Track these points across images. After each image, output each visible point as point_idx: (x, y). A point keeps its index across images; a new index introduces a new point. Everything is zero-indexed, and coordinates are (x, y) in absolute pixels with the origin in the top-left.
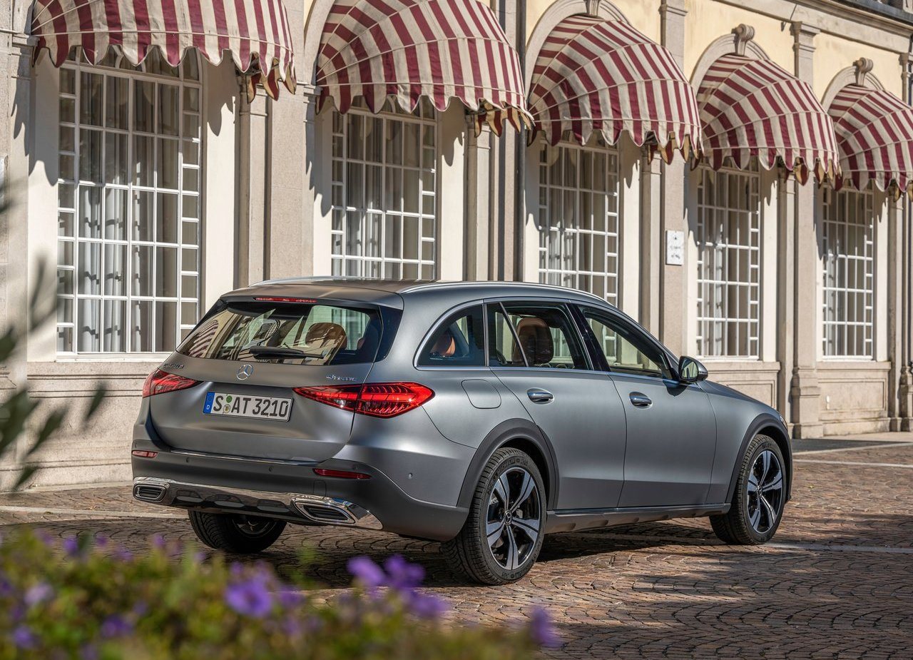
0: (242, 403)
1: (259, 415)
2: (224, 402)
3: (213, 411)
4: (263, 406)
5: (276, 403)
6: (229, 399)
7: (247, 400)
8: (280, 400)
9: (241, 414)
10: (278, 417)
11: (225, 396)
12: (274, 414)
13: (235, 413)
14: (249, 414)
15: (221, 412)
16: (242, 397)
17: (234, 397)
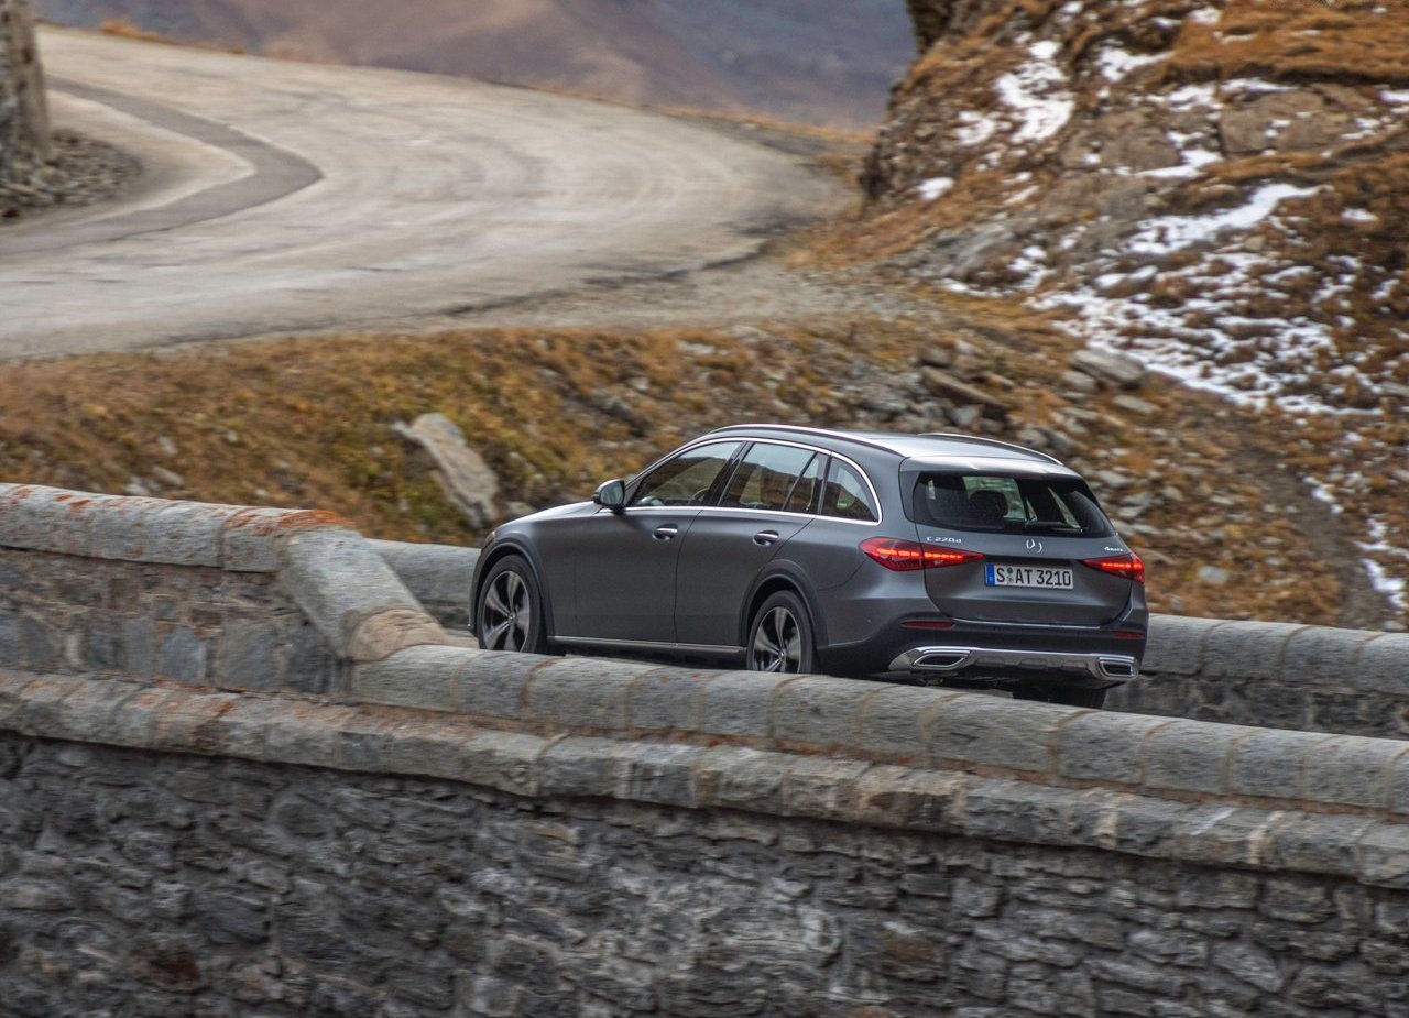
0: (1025, 575)
1: (1044, 585)
2: (1005, 574)
3: (997, 583)
4: (1046, 577)
5: (1057, 573)
6: (1010, 571)
7: (1028, 571)
8: (1061, 572)
9: (1026, 584)
10: (1063, 586)
11: (1005, 568)
12: (1059, 584)
13: (1019, 584)
14: (1034, 584)
15: (1005, 583)
16: (1022, 569)
17: (1015, 569)
